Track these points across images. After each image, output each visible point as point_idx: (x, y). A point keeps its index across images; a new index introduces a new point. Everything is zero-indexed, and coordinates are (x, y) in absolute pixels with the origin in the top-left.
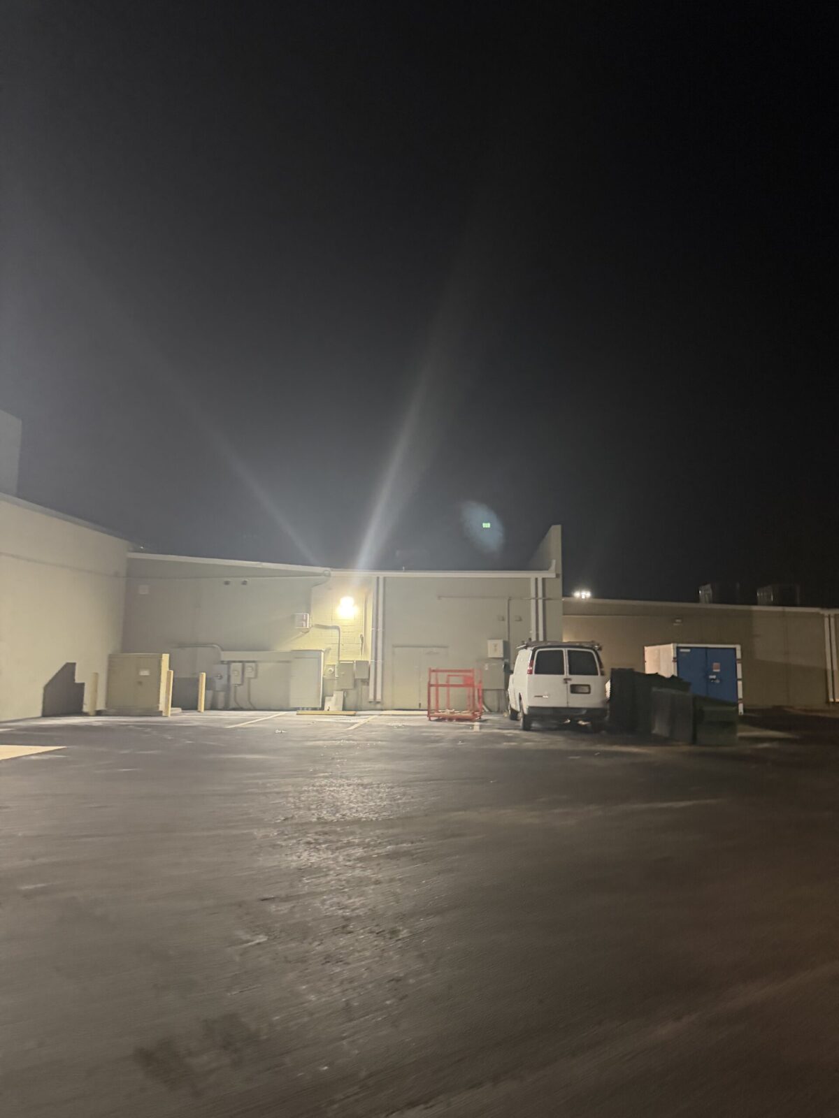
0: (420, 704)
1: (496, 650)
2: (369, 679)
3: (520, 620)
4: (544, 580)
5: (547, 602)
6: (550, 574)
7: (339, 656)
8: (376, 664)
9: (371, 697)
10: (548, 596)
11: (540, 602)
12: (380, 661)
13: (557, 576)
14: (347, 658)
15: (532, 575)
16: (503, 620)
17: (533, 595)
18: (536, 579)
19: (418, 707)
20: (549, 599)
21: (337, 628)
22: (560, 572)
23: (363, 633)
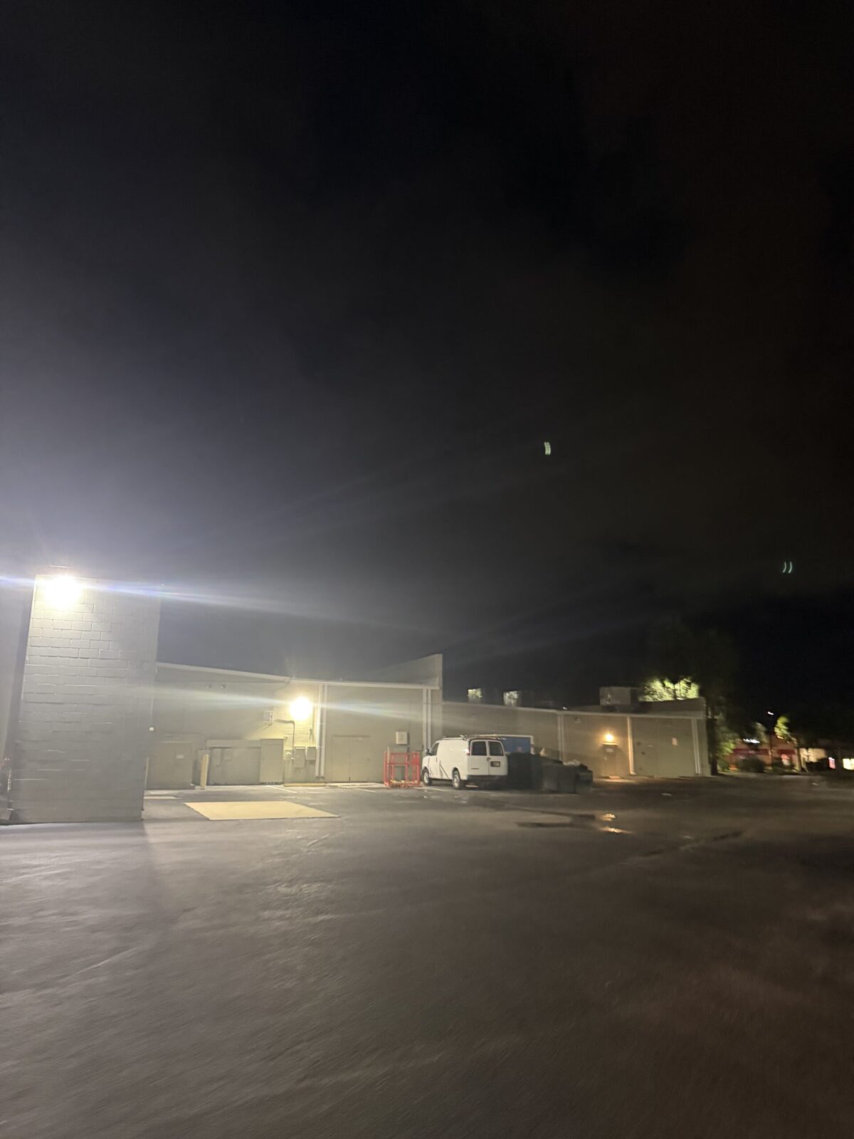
0: (350, 778)
1: (402, 739)
2: (316, 761)
4: (432, 691)
5: (433, 706)
6: (436, 687)
7: (296, 743)
8: (321, 749)
9: (317, 774)
10: (434, 701)
11: (429, 706)
12: (323, 747)
13: (440, 688)
14: (298, 745)
15: (425, 687)
17: (425, 701)
19: (348, 780)
20: (435, 703)
21: (292, 722)
22: (441, 685)
23: (311, 726)
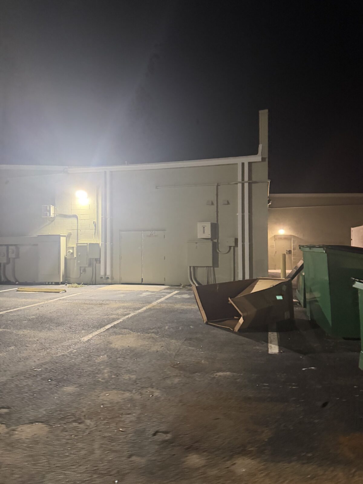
0: (142, 279)
1: (204, 231)
2: (100, 258)
3: (228, 203)
4: (250, 164)
5: (254, 185)
6: (257, 158)
7: (78, 239)
8: (105, 246)
9: (102, 273)
10: (254, 179)
11: (246, 185)
12: (108, 243)
13: (263, 159)
14: (84, 241)
15: (239, 160)
16: (212, 204)
17: (240, 179)
18: (243, 164)
19: (140, 282)
20: (255, 182)
21: (76, 216)
22: (266, 156)
23: (95, 221)
